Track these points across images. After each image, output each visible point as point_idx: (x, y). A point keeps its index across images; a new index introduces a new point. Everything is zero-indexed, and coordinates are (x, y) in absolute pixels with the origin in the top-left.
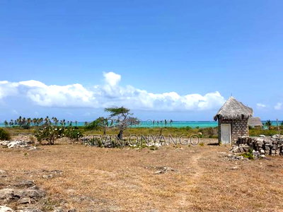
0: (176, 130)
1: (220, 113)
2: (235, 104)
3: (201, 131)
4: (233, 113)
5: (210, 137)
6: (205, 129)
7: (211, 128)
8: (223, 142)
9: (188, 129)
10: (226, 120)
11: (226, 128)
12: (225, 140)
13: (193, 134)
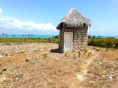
0: (34, 39)
1: (64, 21)
4: (75, 22)
5: (49, 42)
7: (50, 38)
8: (66, 49)
9: (40, 38)
10: (70, 28)
11: (68, 36)
12: (67, 47)
13: (42, 41)
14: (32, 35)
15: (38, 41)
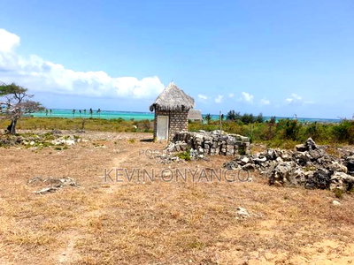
0: (105, 122)
1: (157, 102)
2: (176, 91)
3: (135, 124)
4: (172, 103)
6: (140, 122)
8: (159, 138)
9: (120, 121)
10: (164, 111)
11: (163, 121)
12: (161, 135)
13: (126, 127)
14: (99, 110)
15: (117, 128)
